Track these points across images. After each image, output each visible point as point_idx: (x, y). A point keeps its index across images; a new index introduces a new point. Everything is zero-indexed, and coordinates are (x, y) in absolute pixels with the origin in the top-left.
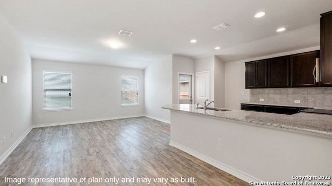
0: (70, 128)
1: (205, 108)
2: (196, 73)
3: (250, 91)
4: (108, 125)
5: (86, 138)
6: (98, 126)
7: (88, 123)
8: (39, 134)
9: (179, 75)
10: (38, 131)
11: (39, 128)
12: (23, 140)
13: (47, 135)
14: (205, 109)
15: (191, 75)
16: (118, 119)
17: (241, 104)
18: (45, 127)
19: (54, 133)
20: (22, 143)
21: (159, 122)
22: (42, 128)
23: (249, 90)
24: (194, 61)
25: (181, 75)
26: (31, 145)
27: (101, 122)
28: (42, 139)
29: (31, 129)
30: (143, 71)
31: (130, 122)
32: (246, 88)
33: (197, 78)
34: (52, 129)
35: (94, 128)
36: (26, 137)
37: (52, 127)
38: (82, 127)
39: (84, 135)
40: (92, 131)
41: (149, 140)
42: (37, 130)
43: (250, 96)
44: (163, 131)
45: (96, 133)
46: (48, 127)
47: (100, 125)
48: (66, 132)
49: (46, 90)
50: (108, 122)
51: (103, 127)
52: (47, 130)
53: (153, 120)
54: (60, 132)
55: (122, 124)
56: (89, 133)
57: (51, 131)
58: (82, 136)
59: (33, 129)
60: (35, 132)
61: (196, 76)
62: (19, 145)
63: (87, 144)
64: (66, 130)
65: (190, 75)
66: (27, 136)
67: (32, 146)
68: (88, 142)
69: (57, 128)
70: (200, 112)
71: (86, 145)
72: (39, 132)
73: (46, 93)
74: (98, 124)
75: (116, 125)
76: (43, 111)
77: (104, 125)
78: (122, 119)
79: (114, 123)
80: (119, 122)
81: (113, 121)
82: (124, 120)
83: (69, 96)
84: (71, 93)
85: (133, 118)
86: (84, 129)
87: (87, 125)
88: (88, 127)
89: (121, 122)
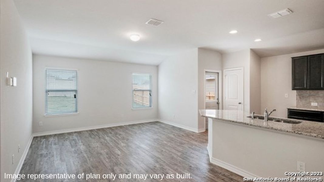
0: (77, 136)
1: (267, 118)
2: (224, 70)
3: (297, 92)
4: (121, 133)
5: (102, 151)
6: (110, 135)
7: (96, 130)
8: (44, 146)
9: (205, 72)
10: (41, 142)
11: (41, 137)
12: (28, 153)
13: (54, 147)
14: (266, 120)
15: (218, 73)
16: (130, 125)
17: (288, 109)
18: (48, 135)
19: (61, 144)
20: (28, 157)
21: (180, 129)
22: (44, 137)
23: (295, 91)
24: (221, 55)
25: (207, 73)
26: (40, 162)
27: (110, 128)
28: (50, 153)
29: (32, 139)
30: (157, 67)
31: (144, 128)
32: (294, 89)
33: (225, 76)
34: (56, 138)
35: (105, 137)
36: (29, 150)
37: (55, 135)
38: (91, 136)
39: (98, 147)
40: (106, 142)
41: (181, 155)
42: (39, 139)
43: (297, 99)
44: (191, 142)
45: (111, 144)
46: (50, 136)
47: (111, 133)
48: (76, 143)
49: (49, 92)
50: (119, 128)
51: (116, 136)
52: (51, 139)
53: (171, 127)
54: (67, 143)
55: (138, 132)
56: (103, 145)
57: (57, 141)
58: (96, 148)
59: (34, 137)
60: (37, 142)
61: (224, 75)
62: (25, 161)
63: (107, 160)
64: (74, 140)
65: (216, 73)
66: (30, 148)
67: (42, 163)
68: (107, 157)
69: (62, 137)
70: (271, 126)
71: (107, 162)
72: (43, 143)
73: (48, 94)
74: (108, 132)
75: (130, 133)
76: (45, 116)
77: (116, 134)
78: (133, 125)
79: (126, 131)
80: (132, 129)
81: (125, 128)
82: (136, 127)
83: (74, 98)
84: (76, 95)
85: (146, 123)
86: (94, 138)
87: (96, 133)
88: (98, 136)
89: (133, 128)
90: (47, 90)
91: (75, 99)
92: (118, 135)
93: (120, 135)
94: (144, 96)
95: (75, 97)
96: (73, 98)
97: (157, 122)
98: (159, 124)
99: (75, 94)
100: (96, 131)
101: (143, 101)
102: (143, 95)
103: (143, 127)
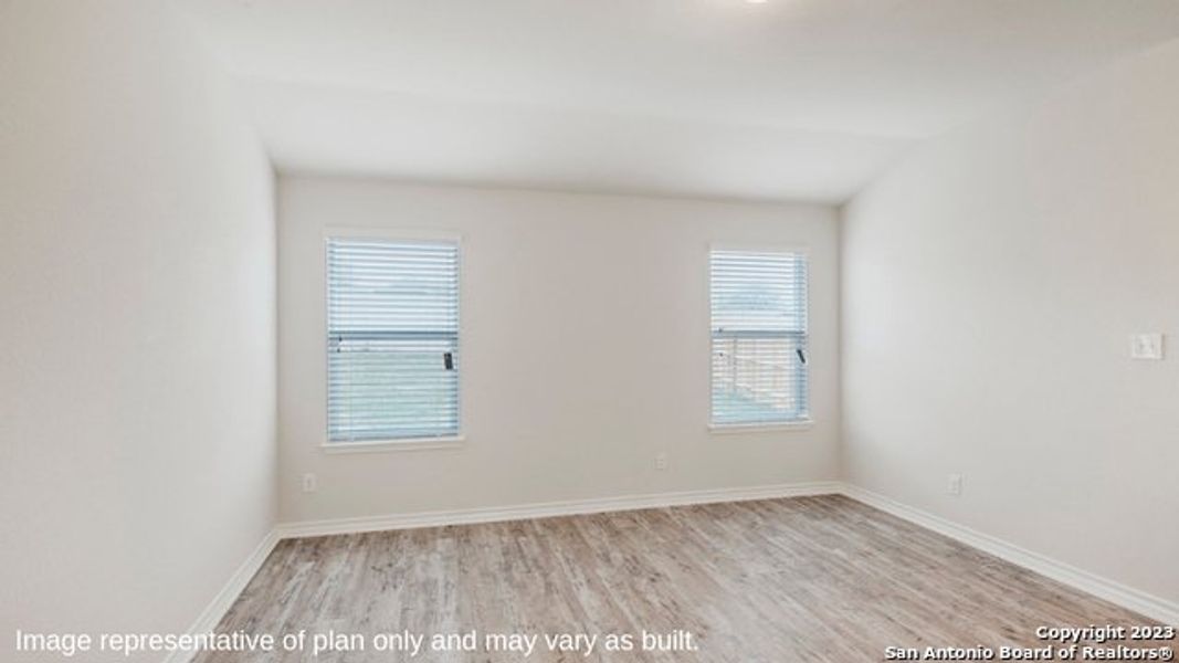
0: (447, 560)
4: (659, 564)
6: (602, 572)
10: (290, 578)
11: (307, 543)
16: (697, 509)
18: (333, 539)
22: (318, 546)
27: (602, 520)
29: (274, 545)
30: (838, 212)
31: (778, 540)
35: (578, 586)
37: (364, 538)
38: (508, 568)
46: (343, 543)
47: (607, 560)
49: (341, 339)
50: (647, 527)
51: (633, 588)
52: (337, 566)
59: (279, 542)
73: (339, 351)
74: (593, 543)
75: (708, 566)
76: (324, 449)
77: (634, 566)
78: (716, 511)
79: (687, 551)
80: (715, 542)
81: (674, 525)
82: (736, 527)
83: (444, 367)
84: (453, 355)
85: (779, 501)
86: (522, 587)
87: (536, 550)
88: (545, 575)
89: (721, 535)
90: (336, 332)
91: (449, 373)
92: (643, 584)
93: (655, 577)
94: (738, 357)
95: (449, 365)
96: (441, 370)
97: (837, 499)
98: (857, 517)
99: (448, 350)
100: (536, 535)
101: (735, 378)
102: (735, 353)
103: (774, 532)
